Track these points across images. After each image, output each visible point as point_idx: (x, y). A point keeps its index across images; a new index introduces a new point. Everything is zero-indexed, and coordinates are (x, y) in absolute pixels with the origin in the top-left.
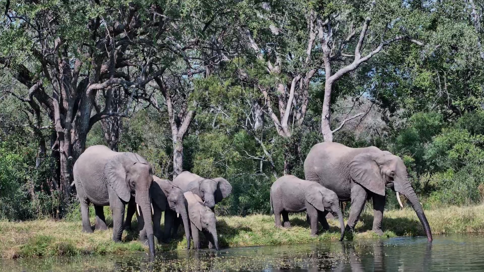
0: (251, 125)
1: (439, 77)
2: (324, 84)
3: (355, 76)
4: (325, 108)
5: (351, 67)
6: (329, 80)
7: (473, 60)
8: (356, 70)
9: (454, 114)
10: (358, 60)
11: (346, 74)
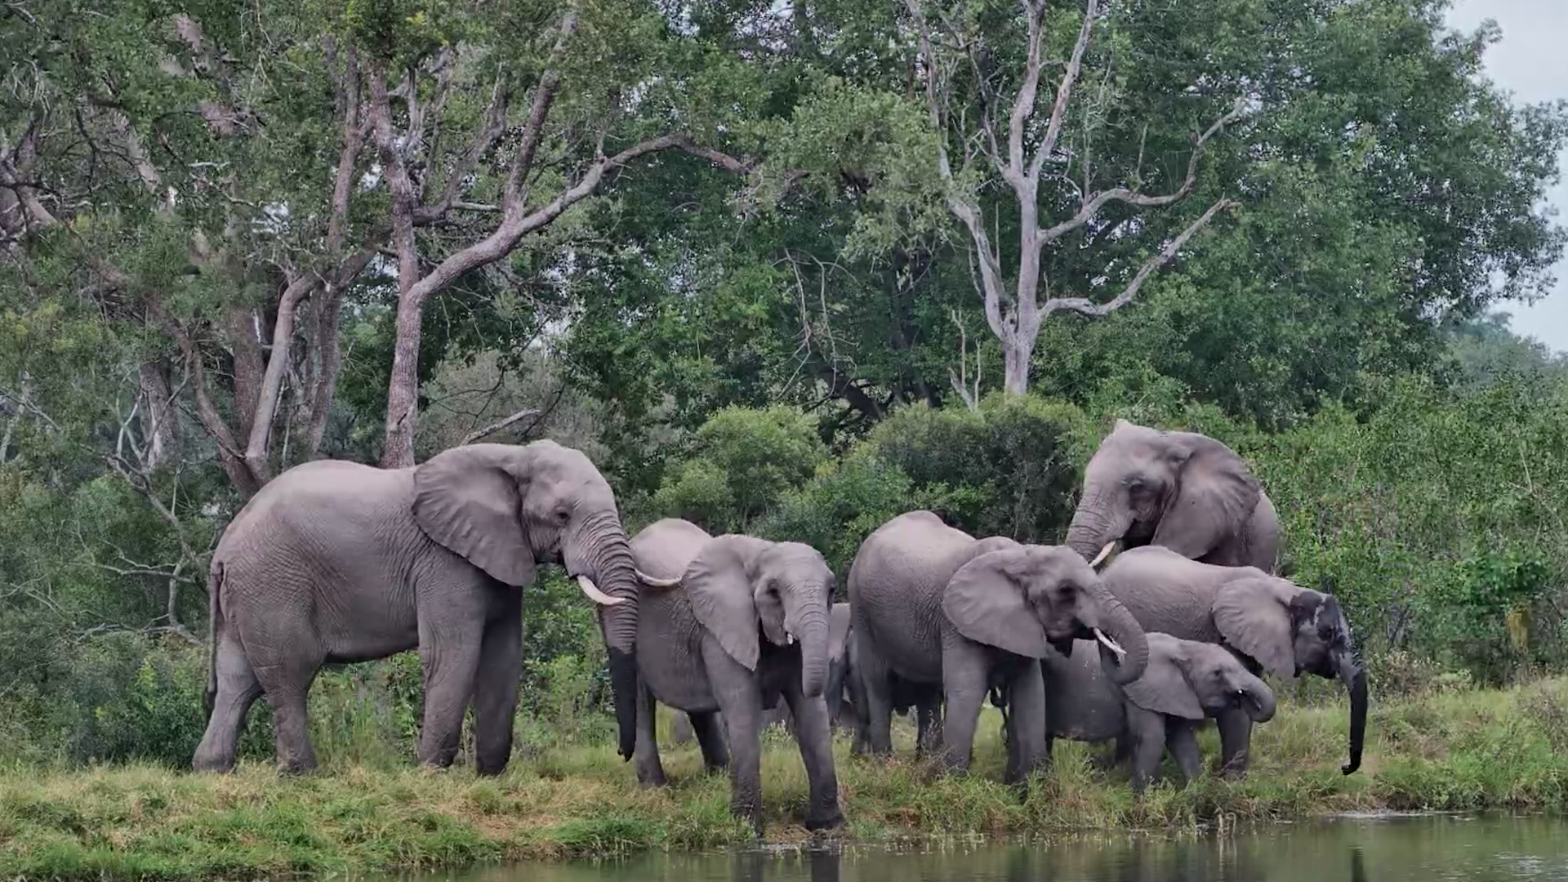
0: (137, 452)
1: (799, 284)
2: (395, 308)
3: (500, 278)
4: (400, 392)
5: (487, 246)
6: (409, 296)
7: (920, 225)
8: (510, 259)
9: (856, 413)
10: (513, 223)
11: (471, 275)
